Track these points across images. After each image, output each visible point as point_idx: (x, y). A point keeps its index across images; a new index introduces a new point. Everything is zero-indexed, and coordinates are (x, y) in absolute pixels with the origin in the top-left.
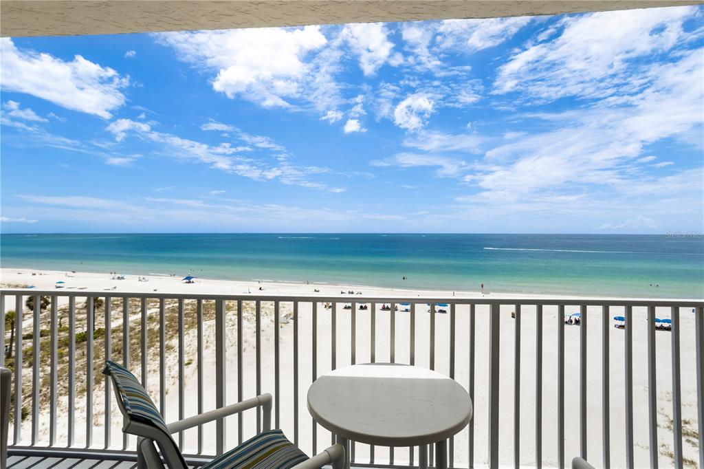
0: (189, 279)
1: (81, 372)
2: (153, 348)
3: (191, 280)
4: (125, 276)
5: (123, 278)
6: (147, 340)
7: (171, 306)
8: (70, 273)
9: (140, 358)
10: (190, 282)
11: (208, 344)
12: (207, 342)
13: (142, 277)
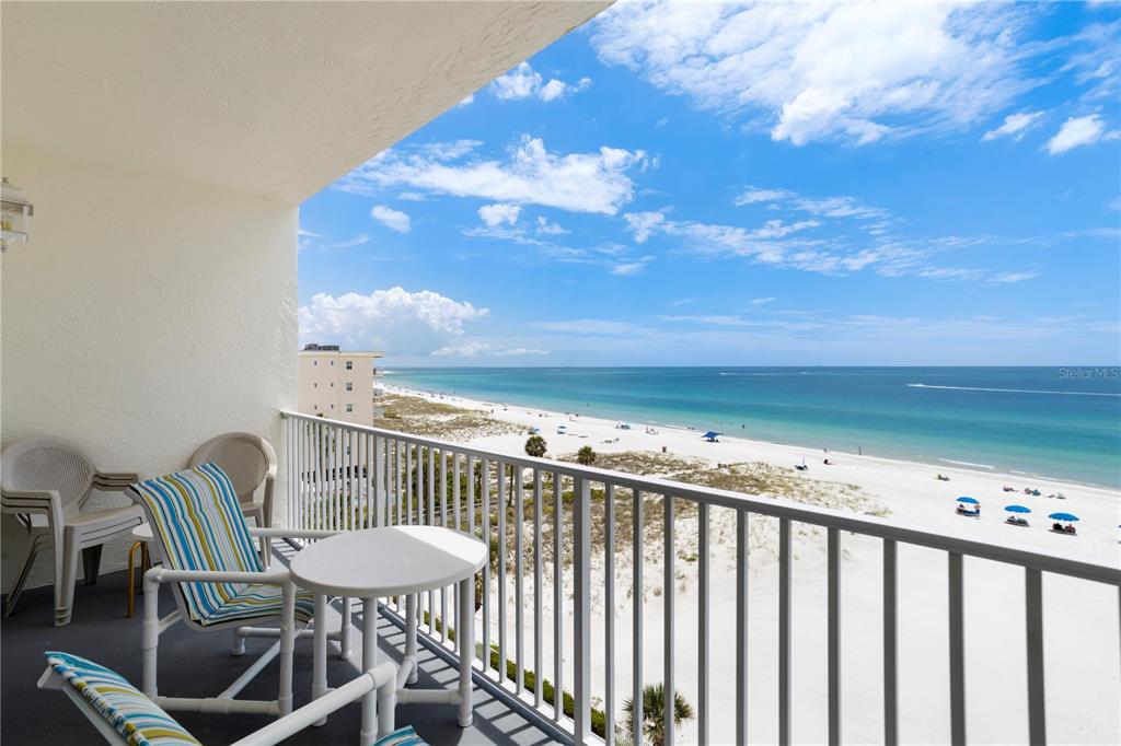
0: (711, 437)
1: (568, 539)
2: (648, 527)
3: (715, 438)
4: (632, 425)
5: (627, 427)
6: (642, 515)
7: (681, 473)
8: (573, 416)
9: (631, 537)
10: (713, 441)
11: (723, 537)
12: (722, 533)
13: (650, 427)
